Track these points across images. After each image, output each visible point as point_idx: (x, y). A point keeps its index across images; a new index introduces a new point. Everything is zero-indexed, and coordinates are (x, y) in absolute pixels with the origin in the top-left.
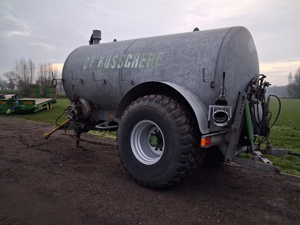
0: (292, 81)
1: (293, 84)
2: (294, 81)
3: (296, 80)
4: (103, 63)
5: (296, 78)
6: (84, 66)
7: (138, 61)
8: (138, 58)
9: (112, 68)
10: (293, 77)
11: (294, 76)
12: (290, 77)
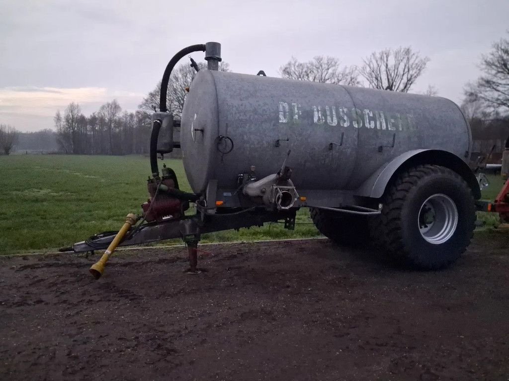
0: (62, 126)
1: (64, 132)
2: (64, 126)
3: (67, 124)
4: (324, 116)
5: (67, 121)
6: (281, 117)
7: (384, 121)
8: (383, 117)
9: (343, 127)
10: (63, 120)
11: (65, 117)
12: (58, 118)
